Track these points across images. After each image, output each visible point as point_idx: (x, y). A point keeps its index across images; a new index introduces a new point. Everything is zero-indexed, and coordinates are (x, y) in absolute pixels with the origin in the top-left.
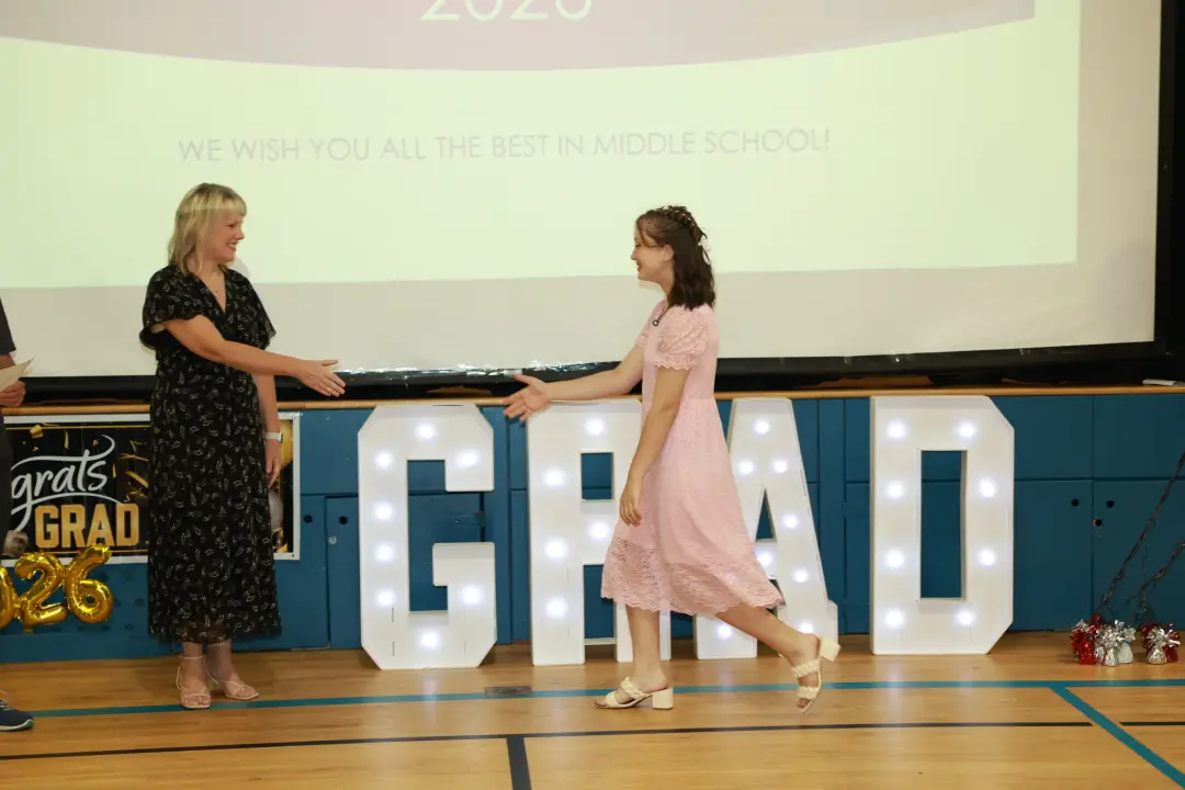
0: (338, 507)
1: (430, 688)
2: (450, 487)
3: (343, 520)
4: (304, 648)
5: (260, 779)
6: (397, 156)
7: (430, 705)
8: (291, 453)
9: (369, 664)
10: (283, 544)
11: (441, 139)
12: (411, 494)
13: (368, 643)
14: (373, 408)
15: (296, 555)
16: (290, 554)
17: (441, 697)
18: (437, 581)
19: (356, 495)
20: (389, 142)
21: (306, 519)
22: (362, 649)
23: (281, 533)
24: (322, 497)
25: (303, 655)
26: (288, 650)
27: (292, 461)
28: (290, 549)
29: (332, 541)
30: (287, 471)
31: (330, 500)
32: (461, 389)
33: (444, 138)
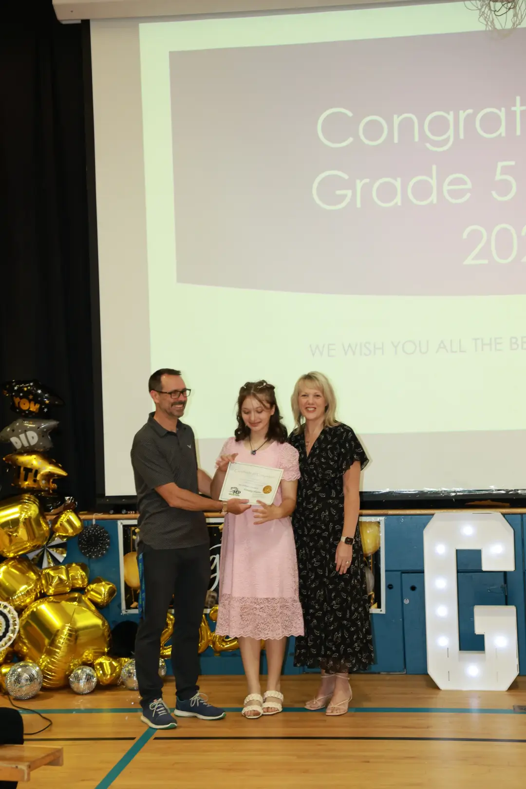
0: (409, 579)
1: (475, 704)
2: (485, 568)
3: (413, 588)
4: (388, 672)
5: (368, 762)
6: (447, 351)
7: (475, 716)
8: (379, 544)
9: (433, 686)
10: (374, 603)
11: (476, 339)
12: (458, 572)
13: (432, 671)
14: (433, 515)
15: (383, 610)
16: (379, 610)
17: (482, 711)
18: (478, 631)
19: (422, 572)
20: (442, 342)
21: (389, 587)
22: (428, 674)
23: (373, 596)
24: (399, 573)
25: (388, 677)
26: (379, 673)
27: (380, 548)
28: (379, 607)
29: (406, 602)
30: (377, 554)
31: (403, 574)
32: (489, 502)
33: (478, 339)
